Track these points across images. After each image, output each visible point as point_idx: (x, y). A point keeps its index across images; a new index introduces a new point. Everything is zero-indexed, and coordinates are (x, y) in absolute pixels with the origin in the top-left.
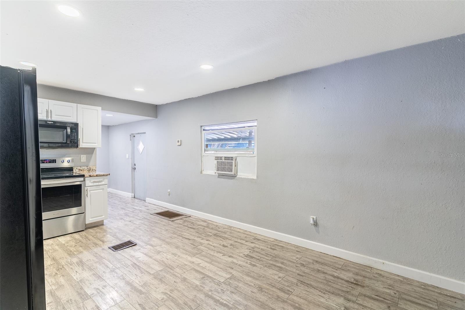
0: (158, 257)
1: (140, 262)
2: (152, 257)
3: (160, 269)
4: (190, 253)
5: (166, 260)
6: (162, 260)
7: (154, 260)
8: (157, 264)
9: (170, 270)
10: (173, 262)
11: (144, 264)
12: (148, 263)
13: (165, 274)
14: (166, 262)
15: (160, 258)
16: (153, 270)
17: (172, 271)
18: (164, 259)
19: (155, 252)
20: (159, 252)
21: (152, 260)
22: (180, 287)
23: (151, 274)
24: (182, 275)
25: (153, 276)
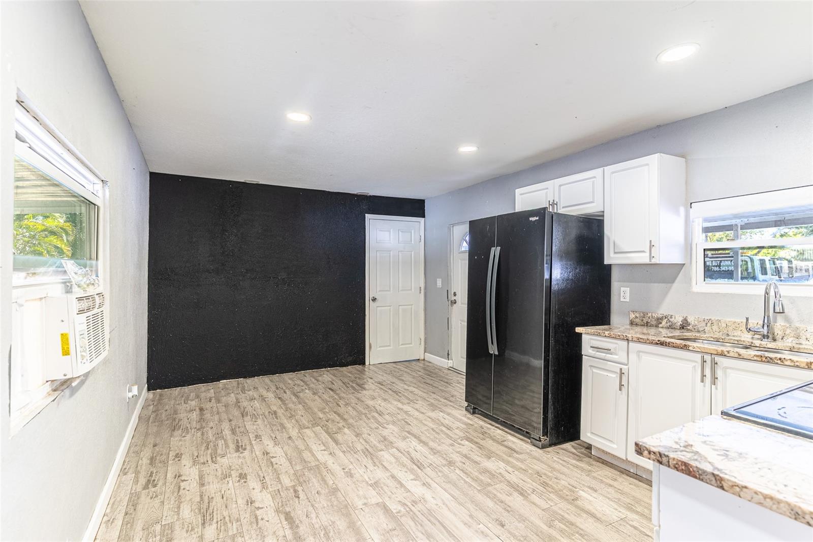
0: (379, 474)
1: (412, 471)
2: (391, 475)
3: (382, 452)
4: (319, 473)
5: (367, 466)
6: (376, 468)
7: (387, 470)
8: (384, 462)
9: (370, 450)
10: (360, 460)
11: (406, 465)
12: (398, 465)
13: (378, 445)
14: (370, 461)
15: (378, 471)
16: (392, 453)
17: (368, 447)
18: (371, 467)
19: (382, 488)
20: (376, 485)
21: (391, 470)
22: (367, 430)
23: (396, 448)
24: (357, 440)
25: (394, 445)
